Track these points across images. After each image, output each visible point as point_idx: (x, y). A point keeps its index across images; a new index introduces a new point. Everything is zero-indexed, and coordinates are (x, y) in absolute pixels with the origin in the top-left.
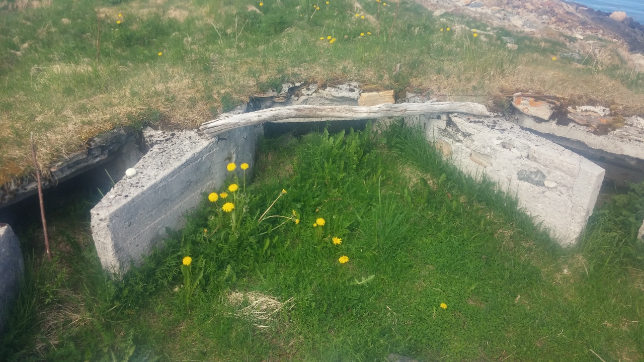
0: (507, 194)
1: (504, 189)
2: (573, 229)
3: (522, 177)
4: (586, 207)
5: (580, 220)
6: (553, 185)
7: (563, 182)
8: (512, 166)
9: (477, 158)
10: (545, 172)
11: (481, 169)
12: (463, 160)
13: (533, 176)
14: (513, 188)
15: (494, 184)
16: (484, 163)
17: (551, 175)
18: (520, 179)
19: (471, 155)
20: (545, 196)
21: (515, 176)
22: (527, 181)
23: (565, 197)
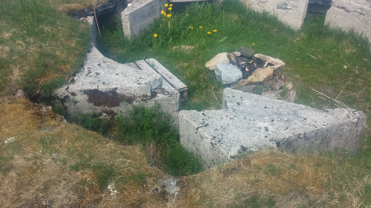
0: (273, 15)
1: (272, 13)
2: (299, 23)
3: (278, 7)
4: (303, 13)
5: (301, 19)
6: (290, 7)
7: (294, 5)
8: (275, 4)
9: (260, 5)
10: (287, 3)
11: (262, 8)
12: (255, 7)
13: (283, 6)
14: (275, 13)
15: (268, 13)
16: (263, 5)
17: (289, 3)
18: (278, 9)
19: (258, 4)
20: (288, 13)
21: (276, 8)
22: (281, 8)
23: (295, 11)
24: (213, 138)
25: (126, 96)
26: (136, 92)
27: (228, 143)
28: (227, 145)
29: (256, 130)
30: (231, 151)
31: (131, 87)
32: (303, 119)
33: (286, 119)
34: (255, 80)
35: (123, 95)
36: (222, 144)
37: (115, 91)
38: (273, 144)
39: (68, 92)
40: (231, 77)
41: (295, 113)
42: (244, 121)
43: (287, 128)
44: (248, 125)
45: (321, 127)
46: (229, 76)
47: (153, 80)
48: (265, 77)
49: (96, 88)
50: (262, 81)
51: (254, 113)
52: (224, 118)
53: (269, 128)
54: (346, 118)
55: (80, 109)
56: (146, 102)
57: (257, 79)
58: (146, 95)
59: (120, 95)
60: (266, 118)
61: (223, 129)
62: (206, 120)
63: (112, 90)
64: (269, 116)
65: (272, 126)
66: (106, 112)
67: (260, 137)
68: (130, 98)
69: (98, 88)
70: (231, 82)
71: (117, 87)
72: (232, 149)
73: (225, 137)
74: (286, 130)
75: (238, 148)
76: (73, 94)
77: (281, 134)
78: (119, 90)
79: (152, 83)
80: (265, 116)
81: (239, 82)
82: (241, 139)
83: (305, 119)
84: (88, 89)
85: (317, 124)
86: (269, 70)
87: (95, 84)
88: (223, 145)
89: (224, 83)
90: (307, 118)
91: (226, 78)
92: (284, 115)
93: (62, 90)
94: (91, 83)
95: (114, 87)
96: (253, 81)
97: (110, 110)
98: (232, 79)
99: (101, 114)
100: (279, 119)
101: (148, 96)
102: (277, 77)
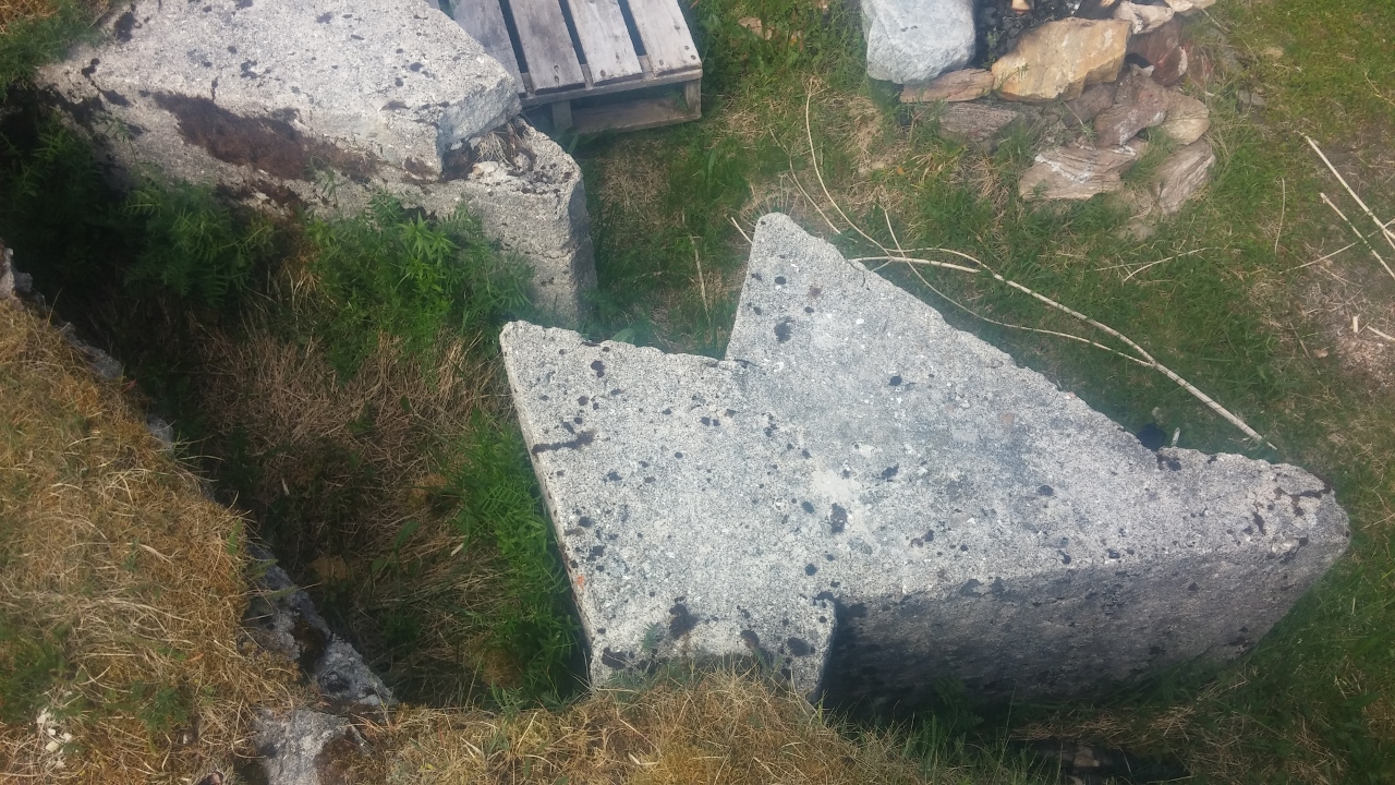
24: (575, 526)
25: (337, 149)
26: (378, 140)
27: (627, 570)
28: (620, 578)
29: (785, 519)
30: (624, 618)
31: (357, 117)
32: (1034, 489)
33: (954, 475)
34: (1022, 87)
35: (325, 143)
36: (601, 569)
37: (285, 120)
38: (823, 620)
39: (93, 84)
40: (910, 57)
41: (1015, 446)
42: (759, 448)
43: (929, 537)
44: (766, 479)
45: (1089, 560)
46: (901, 47)
47: (461, 97)
48: (1071, 78)
49: (207, 94)
50: (1054, 95)
51: (823, 410)
52: (677, 413)
53: (850, 517)
54: (1243, 526)
55: (159, 156)
56: (427, 192)
57: (1032, 80)
58: (422, 164)
59: (310, 140)
60: (866, 450)
61: (641, 480)
62: (596, 407)
63: (274, 114)
64: (886, 441)
65: (869, 506)
66: (265, 188)
67: (785, 562)
68: (355, 162)
69: (213, 93)
70: (906, 79)
71: (295, 105)
72: (632, 608)
73: (632, 532)
74: (921, 545)
75: (657, 612)
76: (114, 97)
77: (887, 566)
78: (301, 121)
79: (456, 109)
80: (868, 439)
81: (944, 81)
82: (697, 559)
83: (1047, 491)
84: (169, 92)
85: (1082, 536)
86: (1107, 44)
87: (208, 65)
88: (605, 576)
89: (874, 75)
90: (1056, 489)
91: (883, 53)
92: (958, 444)
93: (67, 73)
94: (193, 60)
95: (282, 106)
96: (1010, 90)
97: (281, 187)
98: (911, 68)
99: (245, 193)
100: (923, 470)
101: (429, 171)
102: (1150, 69)
